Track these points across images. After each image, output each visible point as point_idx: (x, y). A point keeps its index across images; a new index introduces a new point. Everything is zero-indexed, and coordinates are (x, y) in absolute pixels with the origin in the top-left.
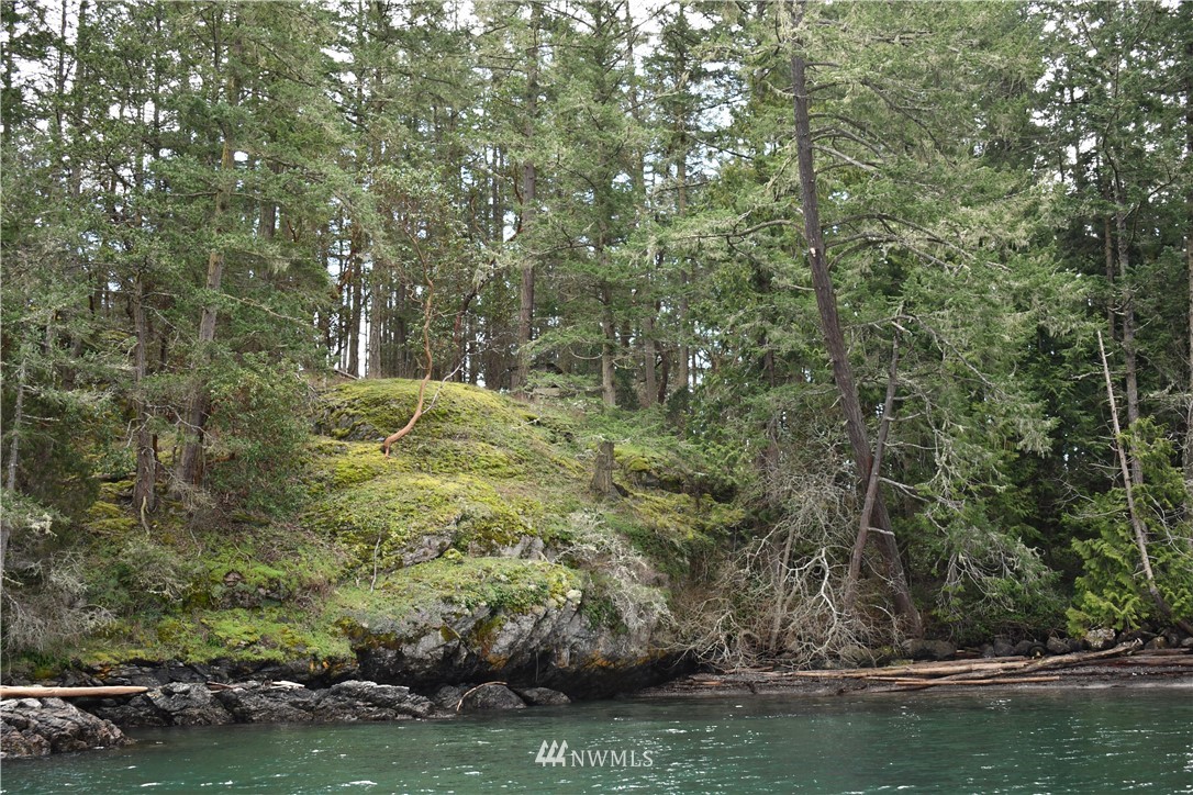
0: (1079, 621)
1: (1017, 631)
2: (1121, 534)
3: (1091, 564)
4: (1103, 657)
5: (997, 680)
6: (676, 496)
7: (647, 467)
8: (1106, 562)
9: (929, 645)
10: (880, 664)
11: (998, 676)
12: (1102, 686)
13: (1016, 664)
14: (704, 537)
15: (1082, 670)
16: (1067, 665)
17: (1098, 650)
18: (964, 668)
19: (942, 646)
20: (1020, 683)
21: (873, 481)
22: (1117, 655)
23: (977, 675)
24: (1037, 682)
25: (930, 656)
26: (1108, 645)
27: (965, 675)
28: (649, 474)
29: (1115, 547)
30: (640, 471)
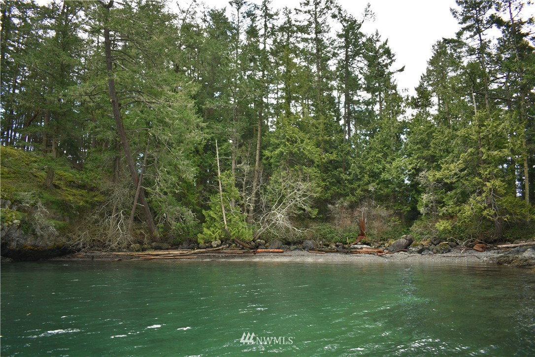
0: (202, 238)
1: (190, 241)
2: (217, 209)
3: (207, 219)
4: (214, 250)
5: (177, 257)
6: (83, 191)
7: (74, 180)
8: (212, 219)
9: (160, 245)
10: (143, 251)
11: (178, 256)
12: (208, 260)
13: (184, 252)
14: (88, 205)
15: (206, 254)
16: (202, 253)
17: (215, 247)
18: (167, 253)
19: (165, 245)
20: (183, 258)
21: (139, 187)
22: (219, 249)
23: (170, 255)
24: (189, 258)
25: (160, 249)
26: (218, 246)
27: (166, 255)
28: (74, 182)
29: (216, 214)
30: (71, 182)
